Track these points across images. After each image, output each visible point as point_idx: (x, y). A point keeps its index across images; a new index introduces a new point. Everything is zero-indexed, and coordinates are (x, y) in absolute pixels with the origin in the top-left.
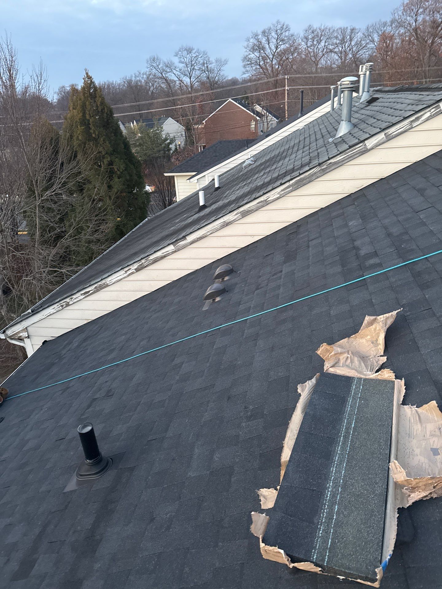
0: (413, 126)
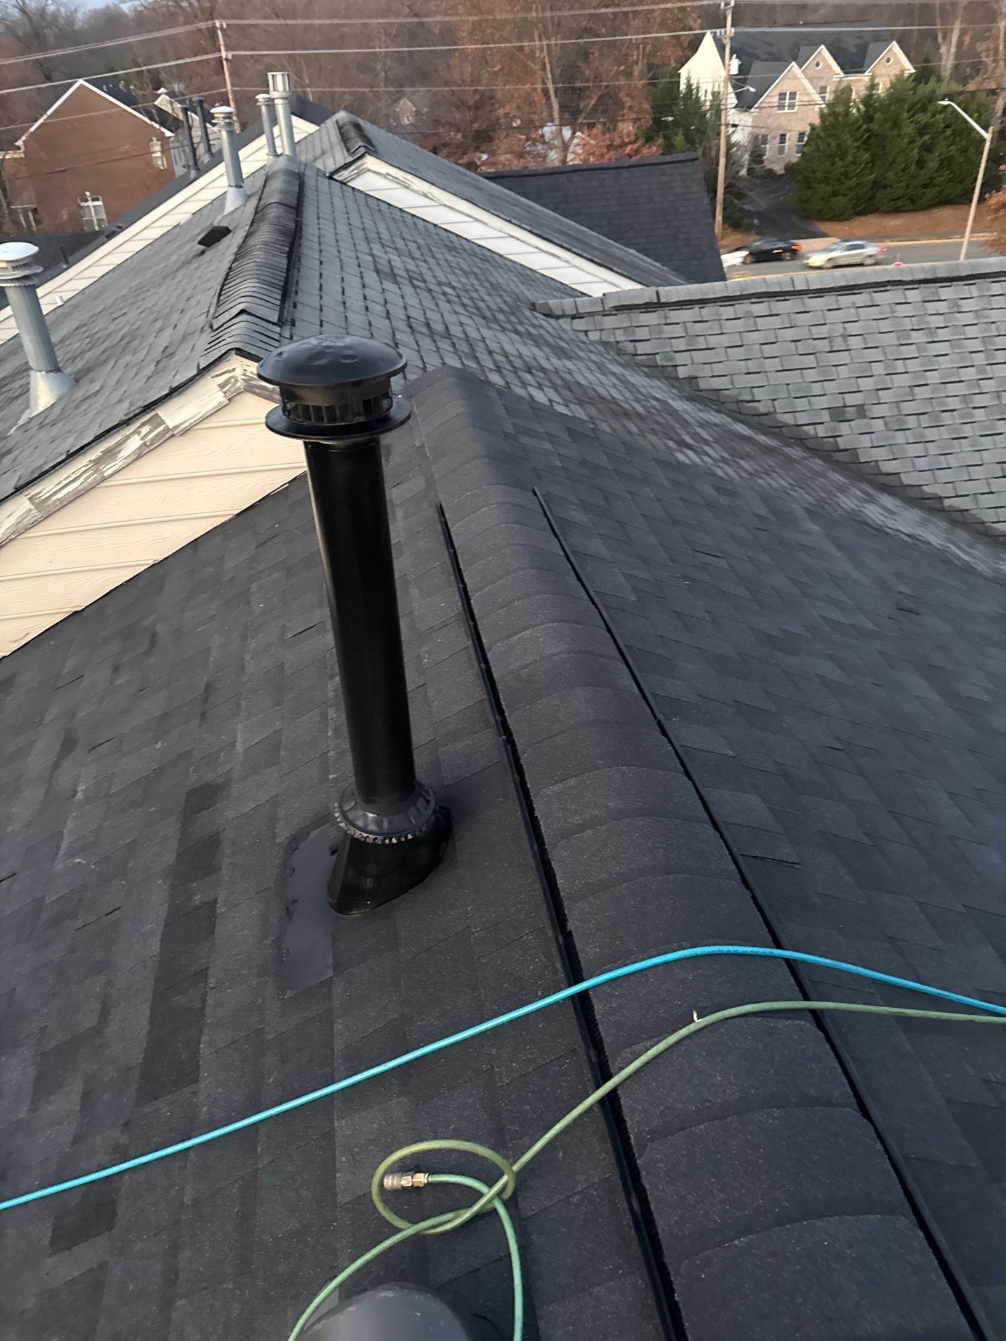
0: (106, 474)
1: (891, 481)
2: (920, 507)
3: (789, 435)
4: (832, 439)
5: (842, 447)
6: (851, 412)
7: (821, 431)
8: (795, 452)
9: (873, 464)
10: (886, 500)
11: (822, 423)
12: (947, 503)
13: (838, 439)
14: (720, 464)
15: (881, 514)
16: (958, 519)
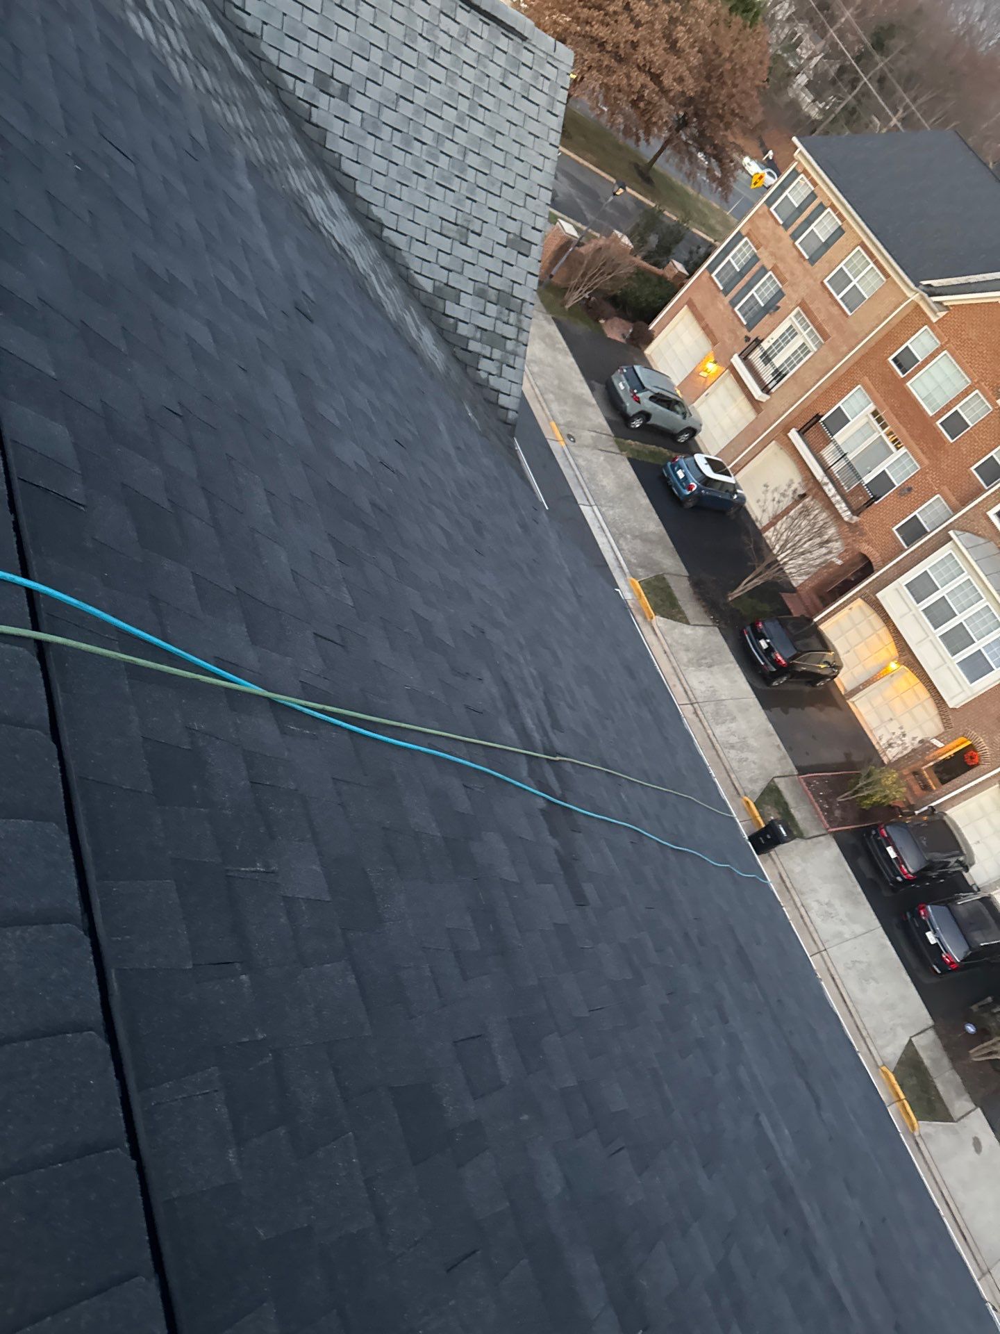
1: (346, 182)
2: (362, 224)
3: (267, 75)
4: (307, 106)
5: (314, 120)
6: (335, 88)
7: (300, 91)
8: (266, 97)
9: (336, 155)
10: (333, 198)
11: (304, 82)
12: (386, 233)
13: (313, 108)
14: (178, 59)
15: (323, 210)
16: (389, 254)
